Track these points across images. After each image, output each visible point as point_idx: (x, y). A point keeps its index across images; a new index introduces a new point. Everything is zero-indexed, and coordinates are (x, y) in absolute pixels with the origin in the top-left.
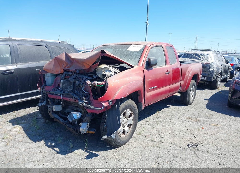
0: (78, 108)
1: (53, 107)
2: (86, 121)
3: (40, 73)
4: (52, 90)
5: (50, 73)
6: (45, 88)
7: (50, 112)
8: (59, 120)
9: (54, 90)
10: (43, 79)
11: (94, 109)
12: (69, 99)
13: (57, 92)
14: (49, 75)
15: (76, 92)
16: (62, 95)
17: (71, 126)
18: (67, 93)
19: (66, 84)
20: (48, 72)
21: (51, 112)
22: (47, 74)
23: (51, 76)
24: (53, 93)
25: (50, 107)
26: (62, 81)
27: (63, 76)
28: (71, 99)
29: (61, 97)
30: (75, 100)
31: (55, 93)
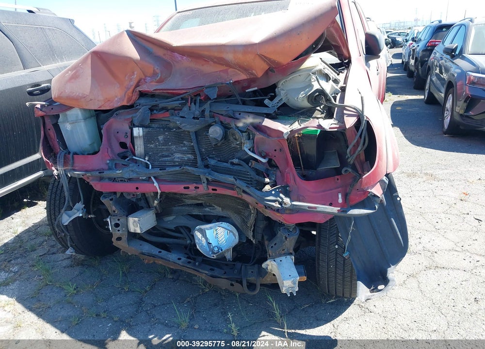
0: (207, 209)
1: (127, 221)
2: (283, 252)
3: (41, 113)
4: (106, 167)
5: (81, 109)
6: (73, 163)
7: (119, 239)
8: (162, 258)
9: (116, 164)
10: (52, 133)
11: (343, 214)
12: (185, 188)
13: (132, 171)
14: (77, 117)
15: (212, 162)
16: (155, 178)
17: (217, 272)
18: (177, 168)
19: (161, 138)
20: (70, 108)
21: (125, 238)
22: (68, 113)
23: (85, 119)
24: (120, 175)
25: (118, 222)
26: (138, 132)
27: (141, 113)
28: (192, 187)
29: (156, 184)
30: (211, 188)
31: (126, 176)
